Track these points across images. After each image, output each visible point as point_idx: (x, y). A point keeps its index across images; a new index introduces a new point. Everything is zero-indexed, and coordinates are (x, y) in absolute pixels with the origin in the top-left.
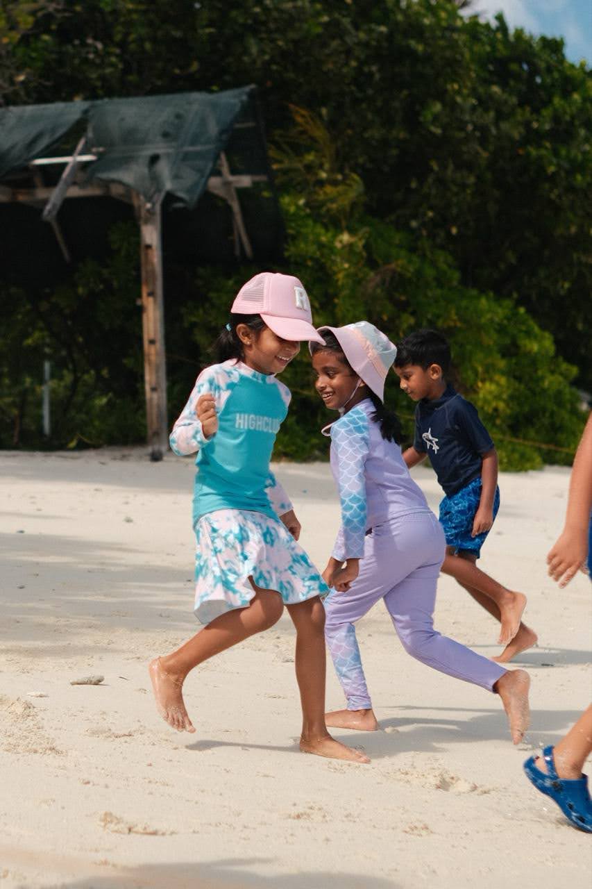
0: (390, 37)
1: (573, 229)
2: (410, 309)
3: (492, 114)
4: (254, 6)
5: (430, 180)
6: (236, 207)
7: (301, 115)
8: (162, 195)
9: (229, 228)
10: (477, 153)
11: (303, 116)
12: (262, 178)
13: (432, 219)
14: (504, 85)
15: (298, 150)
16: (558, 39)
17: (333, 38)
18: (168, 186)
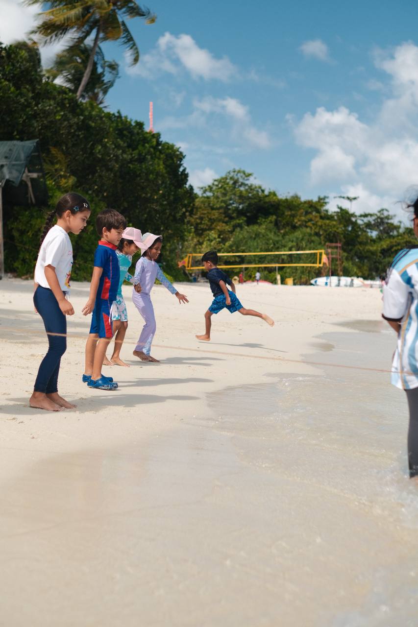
0: (83, 121)
1: (149, 195)
2: (92, 224)
3: (121, 151)
4: (35, 107)
5: (97, 175)
6: (29, 184)
7: (54, 151)
8: (5, 180)
9: (27, 193)
10: (114, 166)
11: (55, 151)
12: (41, 174)
13: (97, 189)
14: (122, 139)
15: (52, 163)
16: (142, 122)
17: (65, 120)
18: (7, 177)
